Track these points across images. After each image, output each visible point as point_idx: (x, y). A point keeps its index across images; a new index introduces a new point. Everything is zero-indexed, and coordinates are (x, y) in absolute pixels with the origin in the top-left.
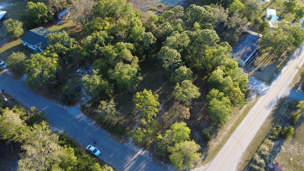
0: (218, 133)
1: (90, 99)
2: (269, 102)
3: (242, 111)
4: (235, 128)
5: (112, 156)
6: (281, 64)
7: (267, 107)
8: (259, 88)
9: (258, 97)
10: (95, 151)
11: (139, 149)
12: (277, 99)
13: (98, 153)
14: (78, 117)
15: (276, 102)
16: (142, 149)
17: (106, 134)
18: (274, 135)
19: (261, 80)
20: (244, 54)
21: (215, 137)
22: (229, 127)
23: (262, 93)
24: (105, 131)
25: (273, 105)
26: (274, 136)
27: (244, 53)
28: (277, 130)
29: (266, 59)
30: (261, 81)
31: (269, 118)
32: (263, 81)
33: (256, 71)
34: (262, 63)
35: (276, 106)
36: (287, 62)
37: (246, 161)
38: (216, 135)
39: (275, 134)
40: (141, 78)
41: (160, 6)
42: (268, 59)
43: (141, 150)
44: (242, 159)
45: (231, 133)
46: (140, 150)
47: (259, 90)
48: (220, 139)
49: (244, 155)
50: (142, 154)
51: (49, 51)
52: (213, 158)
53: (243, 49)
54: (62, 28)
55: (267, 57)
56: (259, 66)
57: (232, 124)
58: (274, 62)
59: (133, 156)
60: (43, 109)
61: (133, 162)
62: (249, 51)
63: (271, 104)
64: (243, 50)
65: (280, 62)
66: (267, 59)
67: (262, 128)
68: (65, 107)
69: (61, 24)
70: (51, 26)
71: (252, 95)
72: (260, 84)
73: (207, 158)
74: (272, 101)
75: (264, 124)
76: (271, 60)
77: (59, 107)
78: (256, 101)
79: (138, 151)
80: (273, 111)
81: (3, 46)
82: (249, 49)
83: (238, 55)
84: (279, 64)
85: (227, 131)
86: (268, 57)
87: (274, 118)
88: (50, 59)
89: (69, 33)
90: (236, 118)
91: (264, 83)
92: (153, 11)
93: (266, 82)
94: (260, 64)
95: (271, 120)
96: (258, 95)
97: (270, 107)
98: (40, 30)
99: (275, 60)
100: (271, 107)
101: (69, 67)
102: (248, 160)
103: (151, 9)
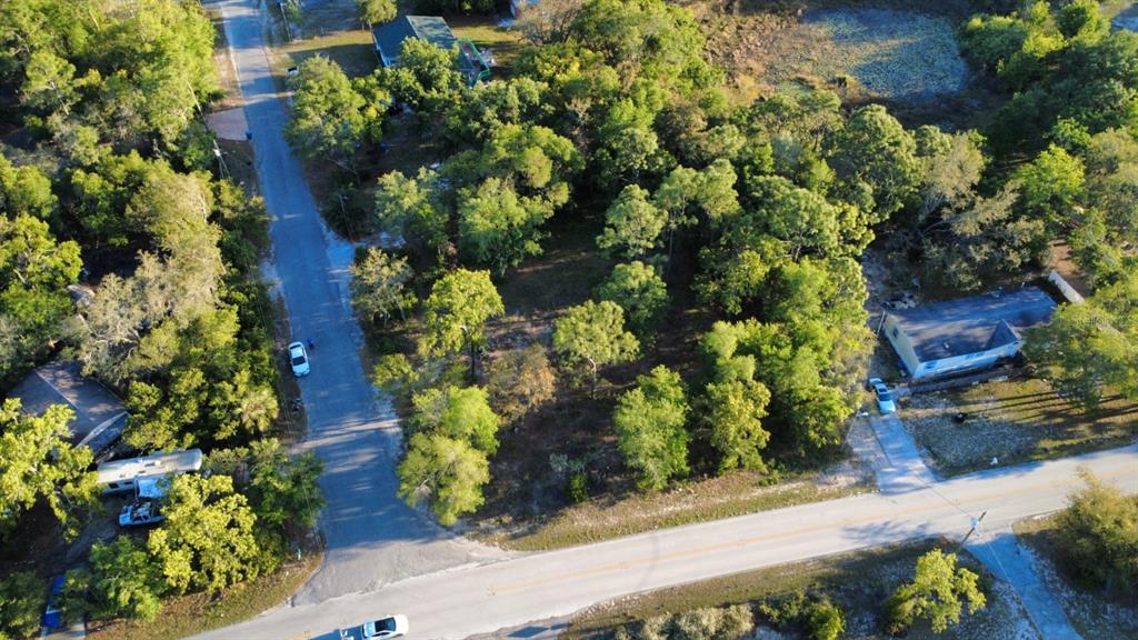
0: (622, 503)
1: (397, 244)
2: (879, 522)
3: (759, 492)
4: (686, 521)
5: (323, 393)
6: (1068, 442)
7: (854, 530)
8: (893, 467)
9: (858, 489)
10: (300, 360)
11: (393, 414)
12: (920, 530)
13: (300, 369)
14: (338, 271)
15: (903, 538)
16: (400, 420)
17: (357, 340)
18: (781, 609)
19: (929, 448)
20: (942, 340)
21: (602, 508)
22: (671, 509)
23: (885, 486)
24: (361, 333)
25: (882, 539)
26: (776, 613)
27: (945, 336)
28: (805, 604)
29: (1031, 399)
30: (924, 450)
31: (824, 561)
32: (935, 456)
33: (945, 415)
34: (1000, 404)
35: (886, 546)
36: (1104, 449)
37: (625, 614)
38: (612, 504)
39: (786, 607)
40: (533, 247)
41: (842, 81)
42: (1038, 405)
43: (396, 421)
44: (617, 604)
45: (660, 524)
46: (393, 419)
47: (887, 473)
48: (613, 520)
49: (636, 598)
50: (389, 430)
51: (373, 81)
52: (543, 549)
53: (950, 324)
54: (497, 40)
55: (1040, 397)
56: (973, 408)
57: (690, 507)
58: (1046, 423)
59: (366, 422)
60: (286, 216)
61: (354, 435)
62: (971, 340)
63: (879, 531)
64: (950, 328)
65: (1071, 436)
66: (1035, 402)
67: (768, 574)
68: (330, 235)
69: (503, 30)
70: (476, 26)
71: (843, 471)
72: (907, 458)
73: (529, 537)
74: (891, 525)
75: (789, 567)
76: (1044, 413)
77: (320, 229)
78: (839, 495)
79: (388, 419)
80: (860, 553)
81: (330, 35)
82: (981, 334)
83: (914, 334)
84: (1062, 439)
85: (654, 514)
86: (1044, 397)
87: (842, 572)
88: (359, 100)
89: (504, 59)
90: (719, 501)
91: (931, 462)
92: (800, 89)
93: (938, 465)
94: (987, 402)
95: (826, 570)
96: (867, 483)
97: (865, 538)
98: (430, 25)
99: (1059, 420)
100: (868, 540)
101: (423, 146)
102: (632, 617)
103: (800, 81)
